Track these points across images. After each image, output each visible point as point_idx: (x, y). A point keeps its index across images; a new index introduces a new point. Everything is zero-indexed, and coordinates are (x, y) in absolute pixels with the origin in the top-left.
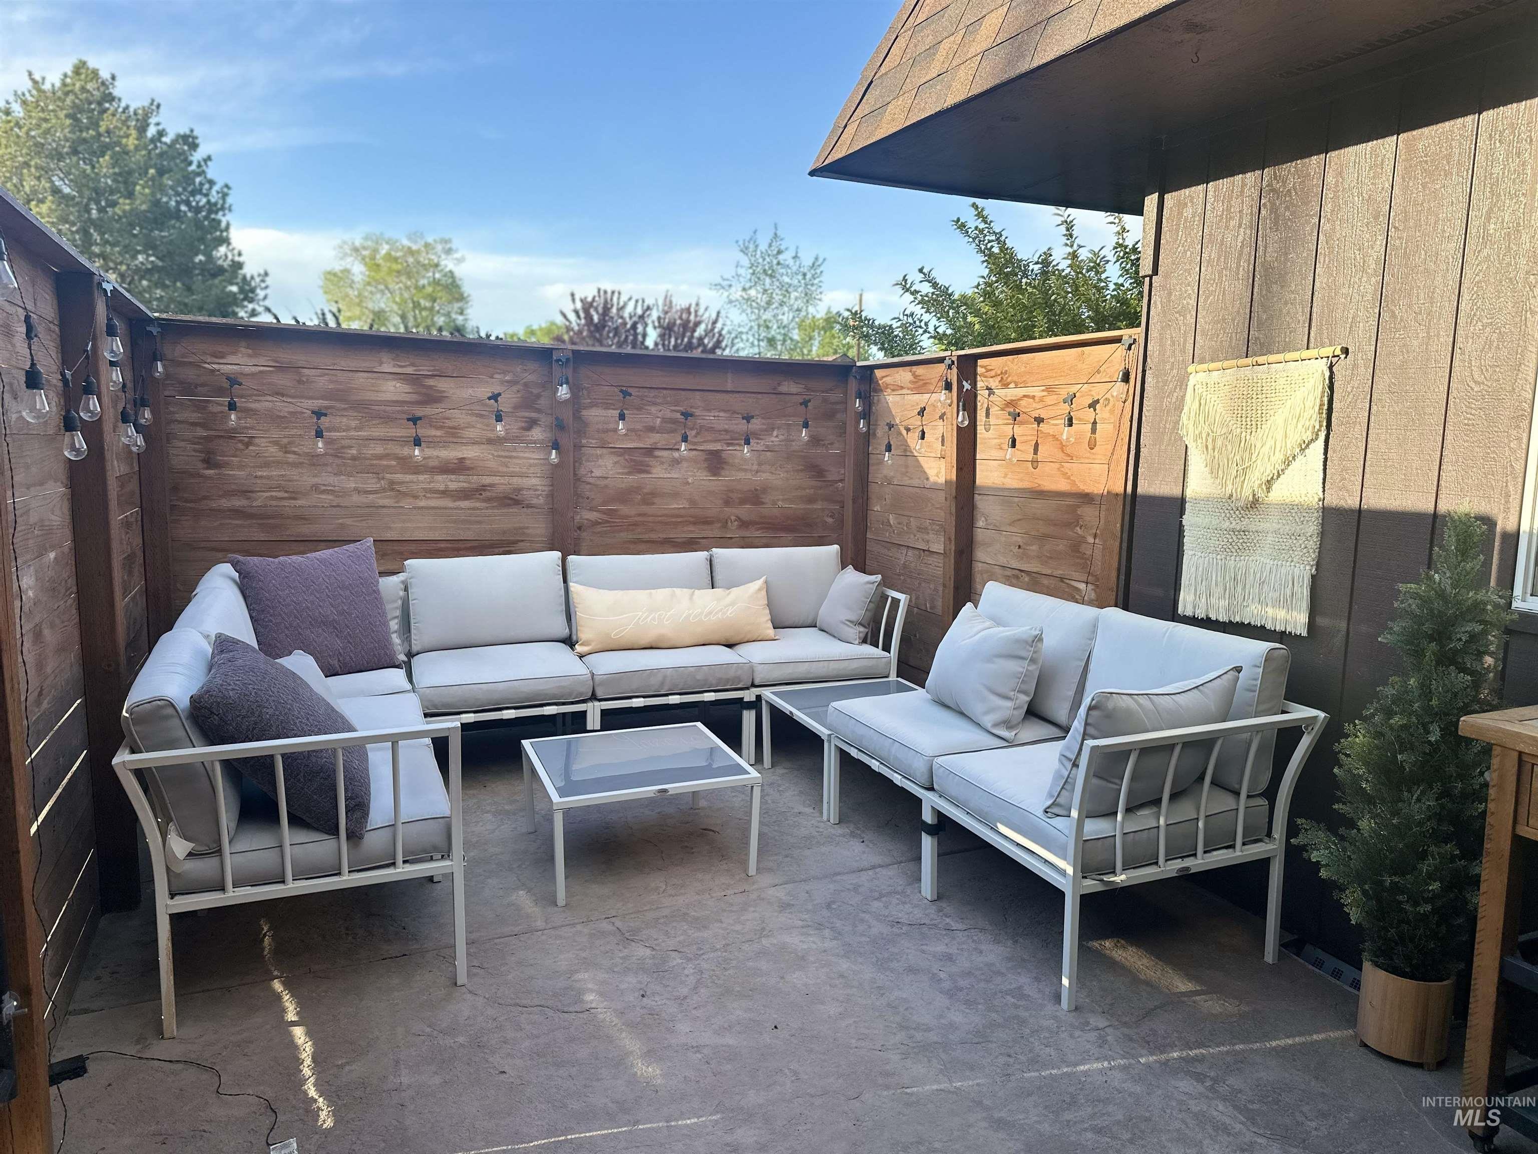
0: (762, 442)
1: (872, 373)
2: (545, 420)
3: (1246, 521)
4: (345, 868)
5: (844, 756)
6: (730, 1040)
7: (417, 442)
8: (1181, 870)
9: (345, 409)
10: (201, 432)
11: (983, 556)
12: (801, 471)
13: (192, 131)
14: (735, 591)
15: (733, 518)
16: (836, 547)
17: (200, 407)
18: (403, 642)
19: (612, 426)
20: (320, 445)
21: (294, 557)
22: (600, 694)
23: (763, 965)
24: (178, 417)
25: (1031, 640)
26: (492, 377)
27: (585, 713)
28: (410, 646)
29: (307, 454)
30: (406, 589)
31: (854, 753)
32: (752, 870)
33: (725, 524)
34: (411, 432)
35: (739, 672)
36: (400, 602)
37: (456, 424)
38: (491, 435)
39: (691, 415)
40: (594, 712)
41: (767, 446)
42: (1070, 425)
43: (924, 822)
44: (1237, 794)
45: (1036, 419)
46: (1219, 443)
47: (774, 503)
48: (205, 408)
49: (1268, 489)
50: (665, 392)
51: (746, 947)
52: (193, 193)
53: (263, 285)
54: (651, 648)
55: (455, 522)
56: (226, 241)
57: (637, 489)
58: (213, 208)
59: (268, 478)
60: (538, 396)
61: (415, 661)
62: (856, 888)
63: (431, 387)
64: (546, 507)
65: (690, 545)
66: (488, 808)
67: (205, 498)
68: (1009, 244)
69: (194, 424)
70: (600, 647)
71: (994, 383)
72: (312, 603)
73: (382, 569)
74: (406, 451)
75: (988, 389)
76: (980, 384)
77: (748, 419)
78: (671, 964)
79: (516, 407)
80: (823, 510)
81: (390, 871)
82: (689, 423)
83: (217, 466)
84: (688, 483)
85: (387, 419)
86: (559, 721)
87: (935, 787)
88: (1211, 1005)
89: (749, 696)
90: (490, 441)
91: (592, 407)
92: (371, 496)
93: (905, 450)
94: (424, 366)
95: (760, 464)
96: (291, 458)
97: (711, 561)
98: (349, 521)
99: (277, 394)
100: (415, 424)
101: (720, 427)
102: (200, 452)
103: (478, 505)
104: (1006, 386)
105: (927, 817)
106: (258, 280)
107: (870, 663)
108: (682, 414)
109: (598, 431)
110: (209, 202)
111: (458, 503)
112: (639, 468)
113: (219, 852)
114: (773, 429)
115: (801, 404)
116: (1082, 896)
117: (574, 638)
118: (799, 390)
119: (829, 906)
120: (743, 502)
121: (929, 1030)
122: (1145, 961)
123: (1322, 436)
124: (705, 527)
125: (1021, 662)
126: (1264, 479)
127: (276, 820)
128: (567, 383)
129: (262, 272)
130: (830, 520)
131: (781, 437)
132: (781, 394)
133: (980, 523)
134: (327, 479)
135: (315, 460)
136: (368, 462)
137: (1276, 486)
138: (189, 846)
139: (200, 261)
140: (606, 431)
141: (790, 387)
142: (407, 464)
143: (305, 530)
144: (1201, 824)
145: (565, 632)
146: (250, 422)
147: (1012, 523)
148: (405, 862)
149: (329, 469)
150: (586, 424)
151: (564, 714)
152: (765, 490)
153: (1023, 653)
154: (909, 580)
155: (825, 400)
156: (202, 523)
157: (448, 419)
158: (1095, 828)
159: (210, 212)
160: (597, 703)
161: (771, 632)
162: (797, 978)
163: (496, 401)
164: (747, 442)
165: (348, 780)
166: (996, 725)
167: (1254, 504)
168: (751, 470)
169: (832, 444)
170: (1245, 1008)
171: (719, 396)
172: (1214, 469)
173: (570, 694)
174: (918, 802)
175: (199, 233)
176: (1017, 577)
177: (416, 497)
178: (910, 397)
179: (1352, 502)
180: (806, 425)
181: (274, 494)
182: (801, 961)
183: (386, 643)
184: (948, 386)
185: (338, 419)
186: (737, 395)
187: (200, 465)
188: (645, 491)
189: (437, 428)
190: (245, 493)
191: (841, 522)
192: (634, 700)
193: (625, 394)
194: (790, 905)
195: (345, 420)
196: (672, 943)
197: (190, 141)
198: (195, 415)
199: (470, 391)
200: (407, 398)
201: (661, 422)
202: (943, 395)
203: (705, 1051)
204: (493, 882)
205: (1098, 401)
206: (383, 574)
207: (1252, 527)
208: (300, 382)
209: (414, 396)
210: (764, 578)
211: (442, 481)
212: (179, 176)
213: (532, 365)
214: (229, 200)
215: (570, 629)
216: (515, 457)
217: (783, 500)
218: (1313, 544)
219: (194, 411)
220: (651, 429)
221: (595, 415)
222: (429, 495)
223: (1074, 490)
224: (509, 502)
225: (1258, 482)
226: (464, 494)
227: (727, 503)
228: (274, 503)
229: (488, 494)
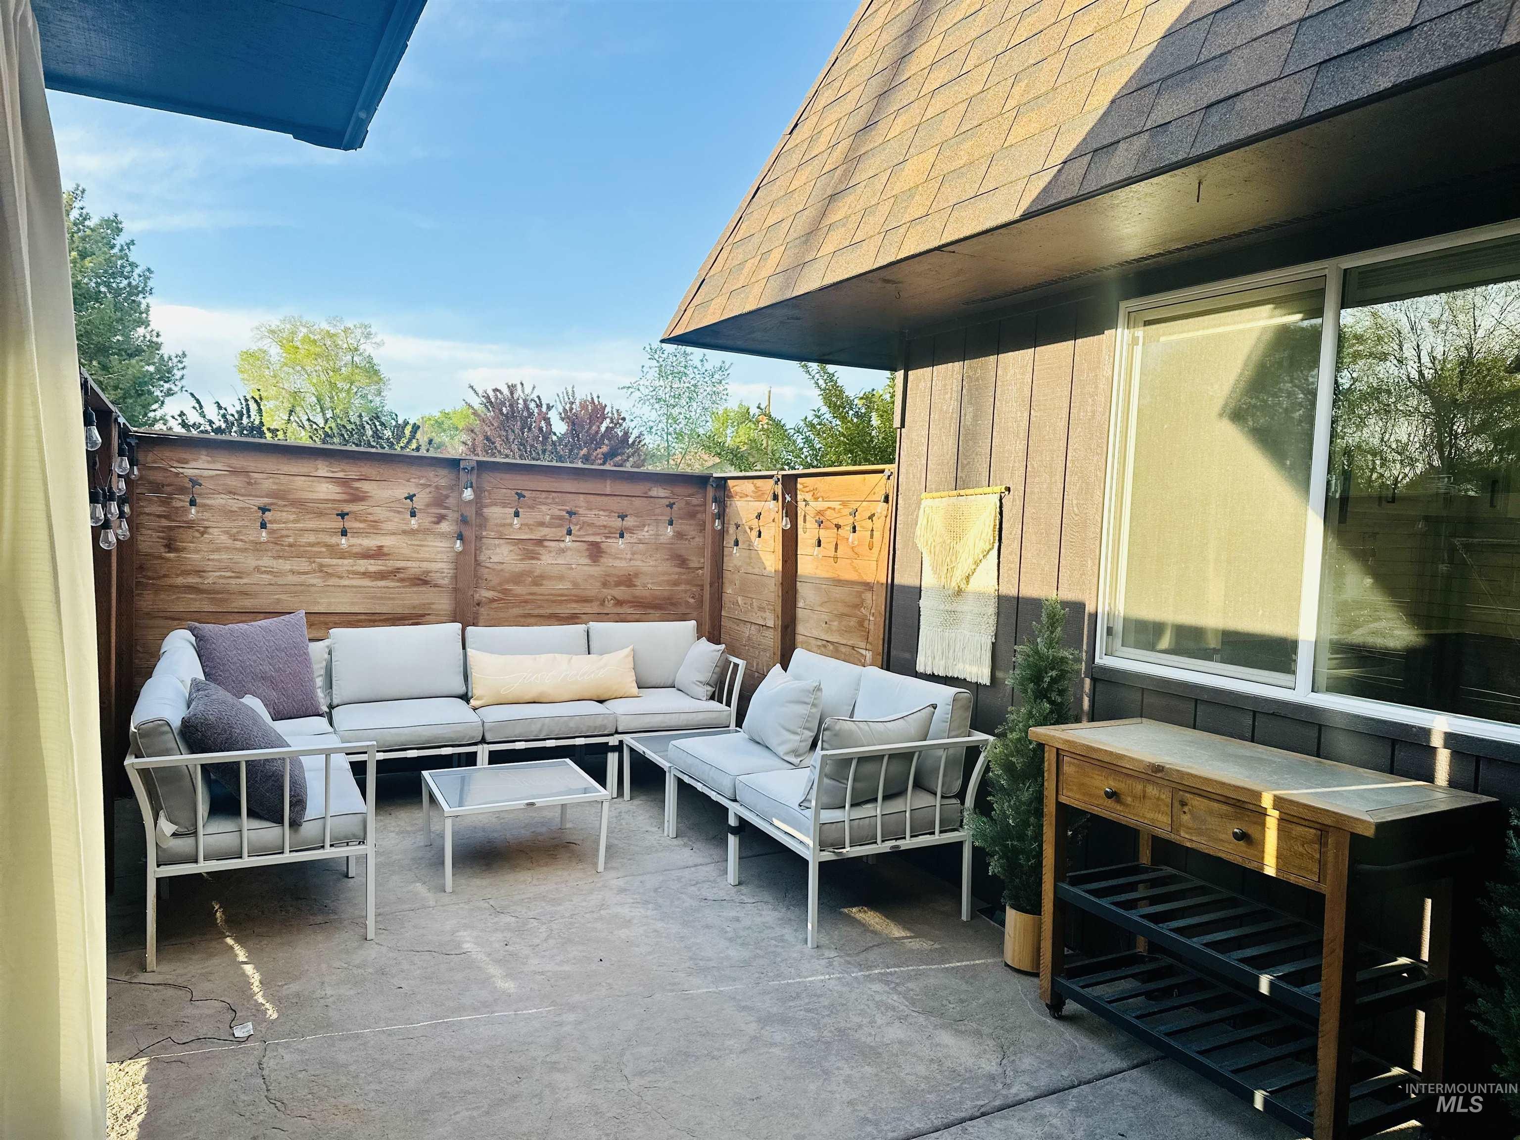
0: (635, 536)
1: (726, 482)
2: (452, 515)
3: (955, 604)
4: (287, 849)
5: (680, 782)
6: (566, 968)
7: (344, 533)
8: (892, 847)
9: (285, 506)
10: (165, 523)
11: (802, 629)
12: (667, 559)
13: (116, 216)
14: (606, 657)
15: (609, 597)
16: (694, 622)
17: (166, 502)
18: (326, 696)
19: (508, 521)
20: (264, 534)
21: (241, 625)
22: (489, 738)
23: (599, 925)
24: (147, 510)
25: (812, 689)
26: (408, 481)
27: (475, 753)
28: (331, 700)
29: (252, 542)
30: (330, 653)
31: (686, 779)
32: (601, 868)
33: (602, 603)
34: (339, 524)
35: (605, 721)
36: (324, 663)
37: (376, 518)
38: (405, 528)
39: (575, 514)
40: (483, 751)
41: (640, 539)
42: (854, 532)
43: (730, 826)
44: (935, 794)
45: (836, 525)
46: (937, 549)
47: (644, 586)
48: (169, 503)
49: (968, 582)
50: (553, 494)
51: (587, 916)
52: (113, 275)
53: (180, 366)
54: (534, 702)
55: (373, 598)
56: (146, 323)
57: (529, 573)
58: (134, 290)
59: (219, 560)
60: (447, 497)
61: (335, 712)
62: (679, 879)
63: (357, 489)
64: (450, 587)
65: (572, 619)
66: (392, 829)
67: (165, 576)
68: (840, 383)
69: (159, 516)
70: (490, 702)
71: (808, 497)
72: (255, 661)
73: (311, 636)
74: (334, 540)
75: (805, 500)
76: (799, 497)
77: (623, 517)
78: (529, 926)
79: (428, 505)
80: (686, 591)
81: (321, 851)
82: (574, 519)
83: (177, 550)
84: (572, 569)
85: (320, 514)
86: (455, 759)
87: (738, 798)
88: (915, 944)
89: (613, 741)
90: (404, 532)
91: (491, 506)
92: (303, 577)
93: (749, 545)
94: (352, 471)
95: (633, 554)
96: (239, 544)
97: (588, 632)
98: (283, 597)
99: (230, 493)
100: (343, 518)
101: (601, 523)
102: (163, 538)
103: (392, 584)
104: (816, 499)
105: (732, 822)
106: (175, 360)
107: (714, 715)
108: (568, 512)
109: (497, 525)
110: (129, 284)
111: (375, 583)
112: (533, 556)
113: (195, 833)
114: (644, 526)
115: (667, 506)
116: (820, 863)
117: (470, 694)
118: (667, 495)
119: (656, 890)
120: (618, 584)
121: (710, 960)
122: (877, 920)
123: (996, 545)
124: (585, 604)
125: (805, 706)
126: (964, 576)
127: (238, 813)
128: (471, 487)
129: (180, 354)
130: (692, 601)
131: (651, 532)
132: (652, 497)
133: (800, 604)
134: (267, 562)
135: (257, 547)
136: (302, 549)
137: (972, 580)
138: (172, 828)
139: (118, 340)
140: (504, 525)
141: (658, 491)
142: (335, 552)
143: (248, 603)
144: (908, 814)
145: (462, 690)
146: (207, 515)
147: (821, 605)
148: (331, 846)
149: (270, 554)
150: (486, 519)
151: (459, 754)
152: (636, 575)
153: (807, 700)
154: (751, 650)
155: (688, 503)
156: (162, 596)
157: (370, 514)
158: (828, 816)
159: (130, 294)
160: (485, 746)
161: (635, 690)
162: (623, 933)
163: (412, 500)
164: (622, 536)
165: (293, 783)
166: (787, 753)
167: (959, 592)
168: (625, 559)
169: (693, 538)
170: (937, 946)
171: (598, 498)
172: (935, 570)
173: (463, 738)
174: (725, 810)
175: (119, 314)
176: (825, 646)
177: (341, 577)
178: (751, 504)
179: (1013, 592)
180: (671, 523)
181: (223, 574)
182: (627, 923)
183: (310, 696)
184: (775, 498)
185: (279, 514)
186: (615, 498)
187: (162, 550)
188: (536, 574)
189: (361, 521)
190: (199, 572)
191: (701, 602)
192: (517, 743)
193: (520, 496)
194: (625, 890)
195: (284, 514)
196: (531, 914)
197: (114, 225)
198: (161, 509)
199: (390, 492)
200: (338, 497)
201: (551, 519)
202: (772, 504)
203: (548, 974)
204: (395, 878)
205: (874, 515)
206: (311, 640)
207: (959, 609)
208: (249, 483)
209: (344, 495)
210: (631, 647)
211: (363, 565)
212: (101, 259)
213: (443, 472)
214: (150, 284)
215: (467, 688)
216: (428, 546)
217: (652, 583)
218: (993, 620)
219: (160, 506)
220: (542, 524)
221: (496, 513)
222: (351, 576)
223: (860, 580)
224: (419, 582)
225: (960, 578)
226: (382, 576)
227: (605, 584)
228: (222, 581)
229: (402, 575)
